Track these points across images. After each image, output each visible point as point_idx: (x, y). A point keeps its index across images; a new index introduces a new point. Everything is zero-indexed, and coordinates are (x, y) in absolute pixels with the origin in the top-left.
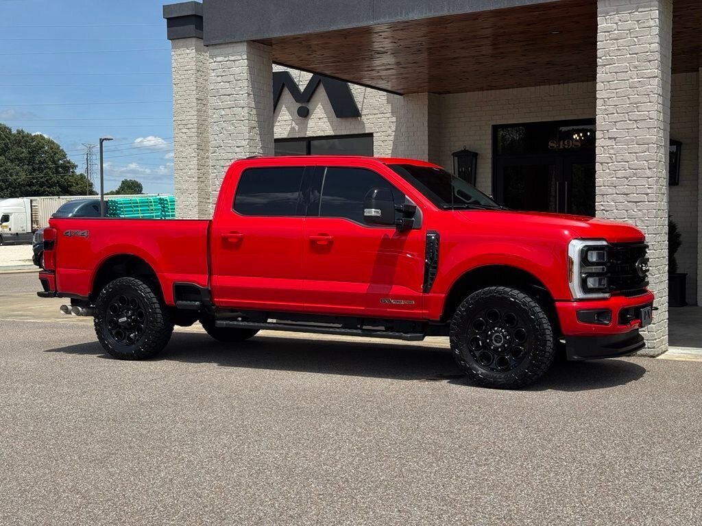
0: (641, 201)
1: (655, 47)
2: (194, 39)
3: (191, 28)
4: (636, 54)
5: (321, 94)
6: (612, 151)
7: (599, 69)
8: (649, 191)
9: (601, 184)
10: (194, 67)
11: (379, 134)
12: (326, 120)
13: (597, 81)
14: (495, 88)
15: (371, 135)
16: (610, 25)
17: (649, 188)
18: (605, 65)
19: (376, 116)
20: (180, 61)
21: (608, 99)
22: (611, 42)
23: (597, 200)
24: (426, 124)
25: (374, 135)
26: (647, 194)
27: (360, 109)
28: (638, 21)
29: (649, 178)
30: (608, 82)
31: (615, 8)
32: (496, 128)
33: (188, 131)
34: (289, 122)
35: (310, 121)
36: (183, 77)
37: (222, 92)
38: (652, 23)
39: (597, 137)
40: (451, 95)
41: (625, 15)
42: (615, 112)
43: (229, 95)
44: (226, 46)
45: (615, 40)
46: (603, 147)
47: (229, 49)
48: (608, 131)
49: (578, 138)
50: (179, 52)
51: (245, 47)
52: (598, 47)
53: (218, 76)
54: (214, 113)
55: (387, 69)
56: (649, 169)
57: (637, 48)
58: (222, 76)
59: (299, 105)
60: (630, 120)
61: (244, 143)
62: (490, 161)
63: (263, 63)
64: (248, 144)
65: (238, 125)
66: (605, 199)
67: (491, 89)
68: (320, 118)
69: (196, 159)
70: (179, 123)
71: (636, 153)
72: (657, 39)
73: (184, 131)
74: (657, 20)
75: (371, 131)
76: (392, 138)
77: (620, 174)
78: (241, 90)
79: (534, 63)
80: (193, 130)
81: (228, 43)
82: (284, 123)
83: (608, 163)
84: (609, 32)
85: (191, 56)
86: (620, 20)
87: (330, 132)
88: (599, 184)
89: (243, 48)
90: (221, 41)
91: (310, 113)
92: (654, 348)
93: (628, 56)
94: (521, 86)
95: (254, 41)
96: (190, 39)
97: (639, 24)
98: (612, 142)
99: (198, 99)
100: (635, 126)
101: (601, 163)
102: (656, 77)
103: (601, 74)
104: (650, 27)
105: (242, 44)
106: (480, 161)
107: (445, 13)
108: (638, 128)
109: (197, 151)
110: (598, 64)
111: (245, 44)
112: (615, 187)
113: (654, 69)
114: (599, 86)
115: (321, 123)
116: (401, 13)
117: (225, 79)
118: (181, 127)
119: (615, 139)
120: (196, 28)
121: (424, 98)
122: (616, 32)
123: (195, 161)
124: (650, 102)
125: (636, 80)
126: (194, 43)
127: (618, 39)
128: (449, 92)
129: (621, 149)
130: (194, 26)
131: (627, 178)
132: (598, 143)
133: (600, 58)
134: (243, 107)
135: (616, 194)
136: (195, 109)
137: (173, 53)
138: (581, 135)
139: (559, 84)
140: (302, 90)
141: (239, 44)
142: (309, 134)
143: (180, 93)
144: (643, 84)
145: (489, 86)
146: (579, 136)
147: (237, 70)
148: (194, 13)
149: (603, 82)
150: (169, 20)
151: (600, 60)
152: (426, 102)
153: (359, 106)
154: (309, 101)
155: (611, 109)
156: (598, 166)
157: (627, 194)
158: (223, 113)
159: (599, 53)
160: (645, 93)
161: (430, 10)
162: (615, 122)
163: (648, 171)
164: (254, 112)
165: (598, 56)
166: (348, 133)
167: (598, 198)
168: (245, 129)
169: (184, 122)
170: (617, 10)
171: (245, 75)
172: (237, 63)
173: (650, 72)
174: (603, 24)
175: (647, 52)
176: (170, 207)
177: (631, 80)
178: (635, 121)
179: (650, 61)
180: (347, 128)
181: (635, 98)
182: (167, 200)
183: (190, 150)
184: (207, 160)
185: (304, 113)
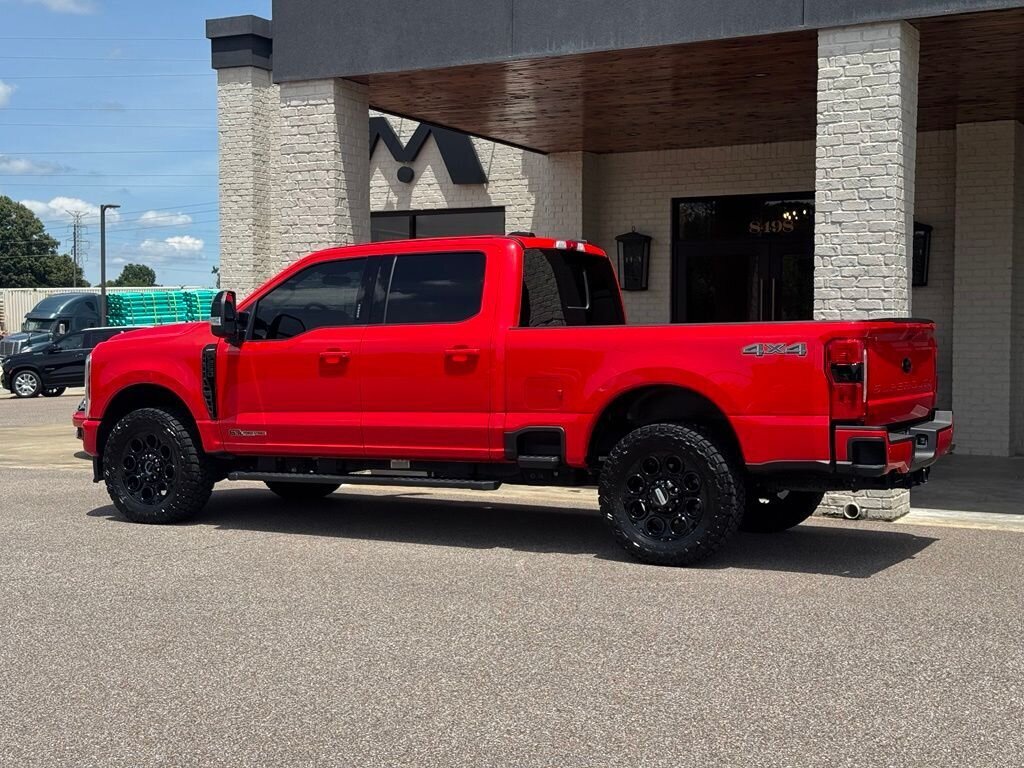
0: (875, 309)
1: (896, 99)
2: (250, 69)
3: (246, 54)
4: (869, 109)
5: (432, 150)
6: (836, 241)
7: (819, 129)
8: (885, 295)
9: (822, 285)
10: (250, 109)
11: (513, 208)
12: (437, 186)
13: (817, 144)
14: (676, 146)
15: (502, 209)
16: (835, 68)
17: (885, 291)
18: (827, 123)
19: (510, 183)
20: (230, 99)
21: (832, 169)
22: (836, 91)
23: (815, 307)
24: (580, 196)
25: (506, 209)
26: (883, 300)
27: (486, 173)
28: (872, 64)
29: (885, 277)
30: (832, 146)
31: (842, 45)
32: (676, 202)
33: (240, 198)
34: (386, 189)
35: (416, 189)
36: (233, 122)
37: (298, 148)
38: (891, 67)
39: (816, 221)
40: (615, 155)
41: (856, 57)
42: (840, 187)
43: (308, 153)
44: (305, 84)
45: (841, 89)
46: (824, 234)
47: (308, 89)
48: (831, 212)
49: (790, 218)
50: (228, 87)
51: (332, 87)
52: (819, 99)
53: (293, 126)
54: (287, 178)
55: (527, 119)
56: (886, 265)
57: (870, 102)
58: (298, 126)
59: (400, 165)
60: (861, 199)
61: (329, 220)
62: (668, 248)
63: (356, 109)
64: (334, 222)
65: (321, 195)
66: (827, 306)
67: (671, 149)
68: (429, 185)
69: (252, 239)
70: (228, 187)
71: (868, 243)
72: (898, 90)
73: (234, 198)
74: (898, 64)
75: (502, 204)
76: (531, 214)
77: (847, 271)
78: (325, 146)
79: (730, 114)
80: (248, 198)
81: (307, 81)
82: (378, 190)
83: (830, 256)
84: (833, 78)
85: (245, 92)
86: (848, 63)
87: (443, 204)
88: (819, 285)
89: (328, 88)
90: (299, 78)
91: (416, 176)
92: (890, 508)
93: (859, 111)
94: (712, 144)
95: (344, 78)
96: (243, 69)
97: (873, 68)
98: (836, 229)
99: (255, 154)
100: (867, 207)
101: (822, 257)
102: (896, 141)
103: (823, 135)
104: (888, 73)
105: (328, 82)
106: (654, 248)
107: (611, 46)
108: (871, 209)
109: (253, 228)
110: (819, 121)
111: (332, 82)
112: (840, 288)
113: (893, 130)
114: (820, 151)
115: (430, 191)
116: (551, 46)
117: (303, 130)
118: (230, 193)
119: (840, 223)
120: (253, 53)
121: (576, 160)
122: (843, 78)
123: (250, 242)
124: (887, 174)
125: (869, 144)
126: (250, 74)
127: (844, 89)
128: (611, 152)
129: (849, 237)
130: (250, 51)
131: (856, 278)
132: (818, 229)
133: (821, 113)
134: (328, 171)
135: (842, 298)
136: (251, 167)
137: (220, 88)
138: (794, 213)
139: (765, 143)
140: (405, 144)
141: (323, 82)
142: (414, 206)
143: (230, 145)
144: (879, 151)
145: (668, 143)
146: (791, 214)
147: (320, 118)
148: (250, 32)
149: (824, 147)
150: (215, 41)
151: (822, 117)
152: (580, 164)
153: (485, 169)
154: (414, 159)
155: (836, 184)
156: (817, 261)
157: (855, 299)
158: (300, 177)
159: (820, 107)
160: (881, 162)
161: (591, 43)
162: (841, 201)
163: (884, 268)
164: (342, 177)
165: (819, 110)
166: (470, 206)
167: (817, 304)
168: (331, 200)
169: (235, 187)
170: (845, 48)
171: (332, 126)
172: (320, 108)
173: (889, 134)
174: (825, 67)
175: (884, 107)
176: (199, 306)
177: (863, 144)
178: (868, 200)
179: (888, 119)
180: (466, 199)
181: (867, 168)
182: (195, 296)
183: (243, 227)
184: (267, 241)
185: (407, 177)
